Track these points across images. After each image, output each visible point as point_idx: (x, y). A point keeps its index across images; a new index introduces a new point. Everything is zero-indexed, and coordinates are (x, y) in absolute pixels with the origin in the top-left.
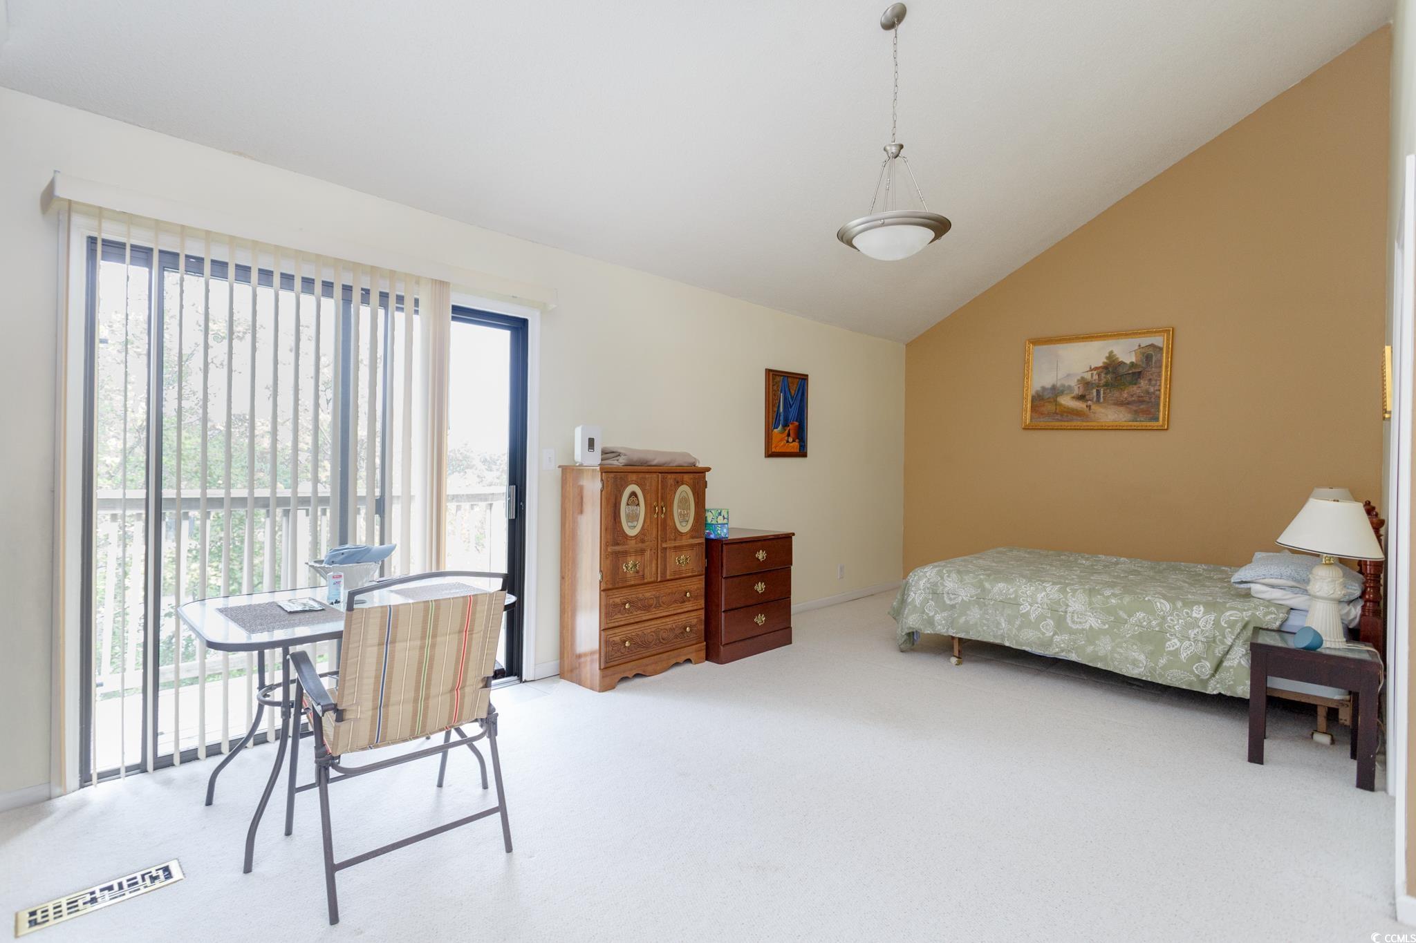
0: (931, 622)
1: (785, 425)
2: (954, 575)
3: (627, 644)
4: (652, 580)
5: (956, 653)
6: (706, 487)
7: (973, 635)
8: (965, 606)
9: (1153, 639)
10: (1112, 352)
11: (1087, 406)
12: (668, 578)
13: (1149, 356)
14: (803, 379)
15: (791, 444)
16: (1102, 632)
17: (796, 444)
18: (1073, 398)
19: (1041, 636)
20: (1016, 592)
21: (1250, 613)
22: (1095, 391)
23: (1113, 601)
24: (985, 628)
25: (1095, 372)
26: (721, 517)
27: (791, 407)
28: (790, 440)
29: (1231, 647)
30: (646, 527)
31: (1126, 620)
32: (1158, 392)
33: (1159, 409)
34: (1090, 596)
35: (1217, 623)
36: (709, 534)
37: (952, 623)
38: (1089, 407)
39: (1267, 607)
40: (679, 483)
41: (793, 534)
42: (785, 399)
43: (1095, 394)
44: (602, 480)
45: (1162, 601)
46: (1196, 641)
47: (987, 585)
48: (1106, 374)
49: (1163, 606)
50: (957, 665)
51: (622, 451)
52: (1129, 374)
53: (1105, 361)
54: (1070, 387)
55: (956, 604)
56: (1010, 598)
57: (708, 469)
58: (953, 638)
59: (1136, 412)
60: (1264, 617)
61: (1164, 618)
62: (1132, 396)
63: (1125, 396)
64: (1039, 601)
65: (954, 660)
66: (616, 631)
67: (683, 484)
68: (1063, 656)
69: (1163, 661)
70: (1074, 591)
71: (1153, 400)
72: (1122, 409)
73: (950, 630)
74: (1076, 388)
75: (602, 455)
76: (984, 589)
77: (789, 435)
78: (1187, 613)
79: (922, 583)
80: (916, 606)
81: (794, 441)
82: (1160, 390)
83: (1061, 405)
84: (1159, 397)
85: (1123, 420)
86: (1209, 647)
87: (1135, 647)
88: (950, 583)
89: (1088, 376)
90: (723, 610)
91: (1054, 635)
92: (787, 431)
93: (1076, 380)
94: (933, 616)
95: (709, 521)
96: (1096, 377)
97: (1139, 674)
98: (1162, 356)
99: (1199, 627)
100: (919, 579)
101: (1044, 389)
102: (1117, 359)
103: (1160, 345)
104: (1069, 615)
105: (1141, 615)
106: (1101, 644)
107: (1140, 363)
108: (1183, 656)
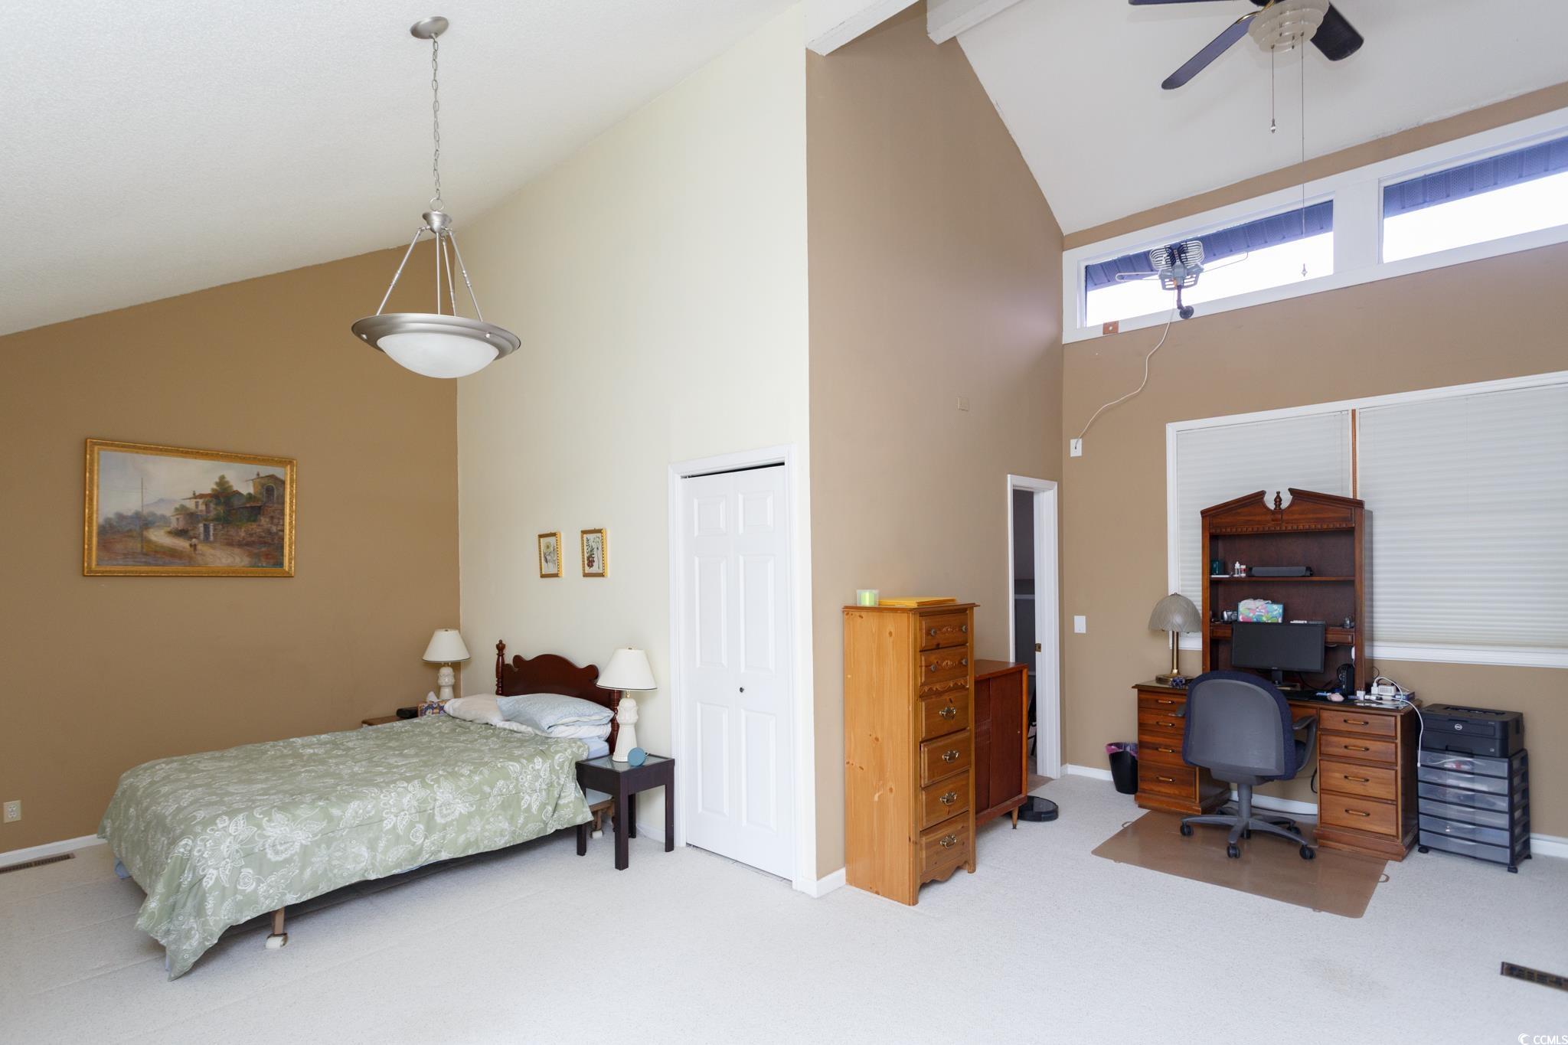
2: (278, 816)
5: (279, 929)
8: (307, 851)
9: (511, 804)
10: (222, 478)
11: (191, 545)
13: (271, 489)
16: (471, 815)
18: (170, 533)
19: (412, 848)
20: (376, 806)
21: (569, 751)
22: (201, 525)
23: (477, 778)
24: (336, 871)
25: (201, 501)
29: (563, 785)
31: (490, 794)
32: (281, 533)
34: (452, 780)
35: (552, 770)
37: (290, 887)
38: (194, 546)
43: (202, 529)
45: (512, 763)
46: (540, 790)
47: (334, 811)
48: (217, 504)
52: (247, 507)
53: (215, 487)
54: (163, 517)
55: (291, 856)
56: (370, 818)
59: (254, 556)
60: (577, 752)
61: (517, 779)
62: (251, 535)
63: (243, 534)
64: (406, 807)
68: (433, 860)
69: (521, 820)
70: (437, 781)
71: (276, 542)
72: (237, 550)
74: (174, 520)
76: (330, 819)
78: (533, 768)
79: (224, 848)
80: (224, 888)
82: (283, 531)
83: (149, 541)
84: (283, 539)
85: (241, 564)
86: (549, 791)
87: (500, 817)
88: (274, 829)
89: (191, 505)
91: (424, 840)
93: (173, 509)
94: (254, 890)
96: (202, 507)
98: (285, 490)
99: (541, 777)
100: (218, 843)
101: (121, 517)
102: (231, 487)
103: (282, 478)
104: (437, 810)
105: (501, 783)
106: (473, 828)
107: (260, 496)
108: (535, 808)
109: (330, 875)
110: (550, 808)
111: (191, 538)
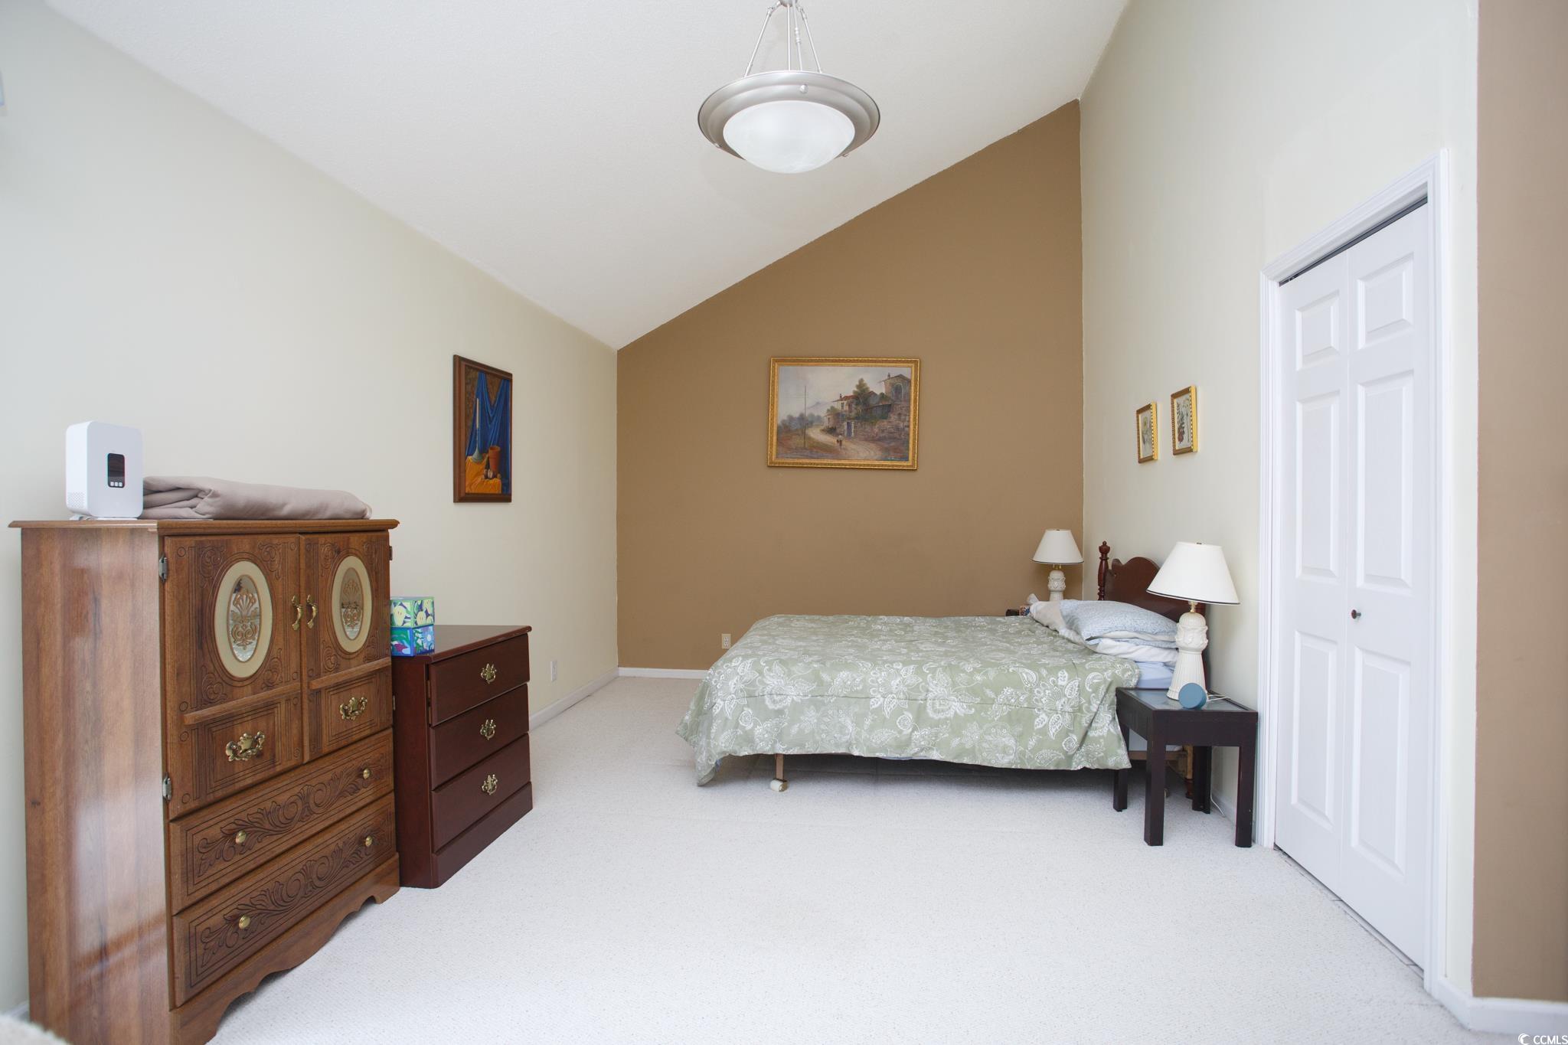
0: (749, 738)
1: (483, 451)
2: (777, 668)
3: (243, 923)
4: (292, 763)
5: (780, 773)
6: (390, 557)
7: (810, 749)
8: (797, 708)
9: (1020, 719)
10: (861, 381)
11: (838, 441)
12: (326, 750)
13: (899, 386)
14: (505, 379)
15: (491, 482)
16: (969, 719)
17: (497, 481)
18: (823, 430)
19: (899, 736)
20: (864, 681)
21: (1110, 672)
22: (845, 423)
23: (979, 678)
24: (823, 736)
25: (845, 402)
26: (422, 614)
27: (491, 422)
28: (490, 474)
29: (1096, 714)
30: (275, 652)
31: (993, 700)
32: (907, 429)
33: (908, 447)
34: (952, 675)
35: (1081, 690)
36: (401, 647)
37: (780, 736)
38: (840, 442)
39: (1122, 663)
40: (341, 553)
41: (529, 629)
42: (483, 408)
43: (846, 427)
44: (162, 554)
45: (1027, 670)
46: (1063, 712)
47: (826, 677)
48: (857, 404)
49: (1028, 675)
50: (782, 790)
51: (206, 486)
52: (879, 406)
53: (856, 389)
54: (819, 418)
55: (783, 708)
56: (857, 691)
57: (394, 524)
58: (777, 755)
59: (887, 450)
60: (1123, 675)
61: (1031, 691)
62: (883, 431)
63: (876, 430)
64: (894, 691)
65: (776, 785)
66: (214, 902)
67: (348, 554)
68: (923, 755)
69: (1032, 743)
70: (933, 671)
71: (903, 437)
72: (872, 445)
73: (778, 745)
74: (826, 419)
75: (144, 495)
76: (820, 683)
77: (488, 467)
78: (1054, 682)
79: (731, 684)
80: (727, 719)
81: (495, 476)
82: (908, 426)
83: (810, 438)
84: (908, 435)
85: (875, 458)
86: (1075, 717)
87: (1004, 731)
88: (773, 680)
89: (838, 406)
90: (433, 788)
91: (913, 731)
92: (485, 460)
93: (825, 411)
94: (752, 730)
95: (398, 621)
96: (846, 408)
97: (1009, 763)
98: (910, 388)
99: (1065, 696)
100: (728, 679)
101: (791, 418)
102: (867, 388)
103: (908, 377)
104: (929, 702)
105: (1008, 691)
106: (969, 734)
107: (890, 395)
108: (1052, 732)
109: (818, 738)
110: (1075, 738)
111: (838, 435)
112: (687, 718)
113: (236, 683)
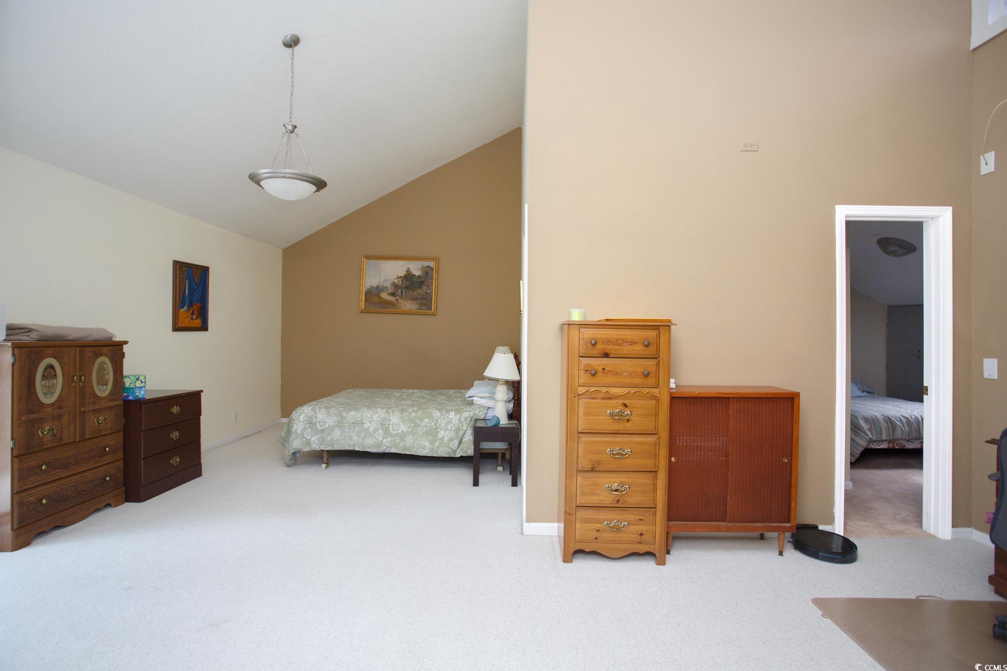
0: (308, 443)
1: (190, 306)
2: (323, 410)
3: (44, 502)
4: (71, 440)
5: (325, 460)
6: (124, 357)
7: (337, 447)
8: (331, 429)
9: (432, 433)
10: (408, 268)
12: (87, 437)
13: (427, 271)
14: (205, 270)
15: (195, 321)
16: (408, 433)
17: (199, 321)
18: (389, 294)
19: (376, 441)
20: (361, 416)
21: (473, 412)
22: (400, 290)
23: (413, 415)
24: (343, 441)
25: (400, 279)
26: (139, 382)
27: (195, 292)
28: (194, 317)
29: (466, 431)
30: (63, 395)
31: (420, 424)
32: (431, 294)
33: (432, 303)
34: (402, 413)
35: (460, 420)
36: (128, 396)
37: (322, 441)
39: (480, 408)
40: (97, 355)
41: (202, 391)
42: (190, 285)
43: (400, 292)
44: (13, 355)
45: (436, 411)
46: (451, 430)
47: (344, 414)
48: (406, 281)
49: (436, 414)
50: (326, 468)
51: (35, 328)
52: (418, 282)
53: (405, 273)
54: (387, 288)
55: (325, 428)
56: (358, 421)
57: (126, 343)
58: (323, 451)
59: (421, 304)
60: (479, 413)
61: (437, 420)
62: (419, 294)
63: (416, 294)
64: (375, 420)
65: (324, 466)
66: (32, 491)
67: (101, 356)
68: (388, 451)
69: (437, 444)
70: (393, 411)
71: (429, 298)
72: (414, 302)
73: (322, 446)
74: (390, 288)
75: (7, 330)
76: (342, 417)
77: (193, 314)
78: (447, 416)
79: (301, 418)
80: (298, 434)
81: (197, 318)
82: (432, 292)
83: (381, 298)
84: (432, 297)
85: (415, 308)
86: (457, 432)
87: (424, 439)
88: (321, 415)
89: (396, 281)
90: (142, 458)
91: (383, 439)
92: (191, 311)
94: (310, 439)
95: (127, 385)
96: (400, 282)
97: (426, 453)
98: (433, 273)
99: (452, 423)
100: (300, 415)
101: (372, 287)
102: (412, 272)
103: (432, 267)
104: (391, 426)
105: (426, 420)
106: (408, 440)
107: (422, 276)
108: (446, 439)
109: (340, 442)
110: (456, 442)
111: (396, 296)
112: (282, 434)
113: (44, 406)
